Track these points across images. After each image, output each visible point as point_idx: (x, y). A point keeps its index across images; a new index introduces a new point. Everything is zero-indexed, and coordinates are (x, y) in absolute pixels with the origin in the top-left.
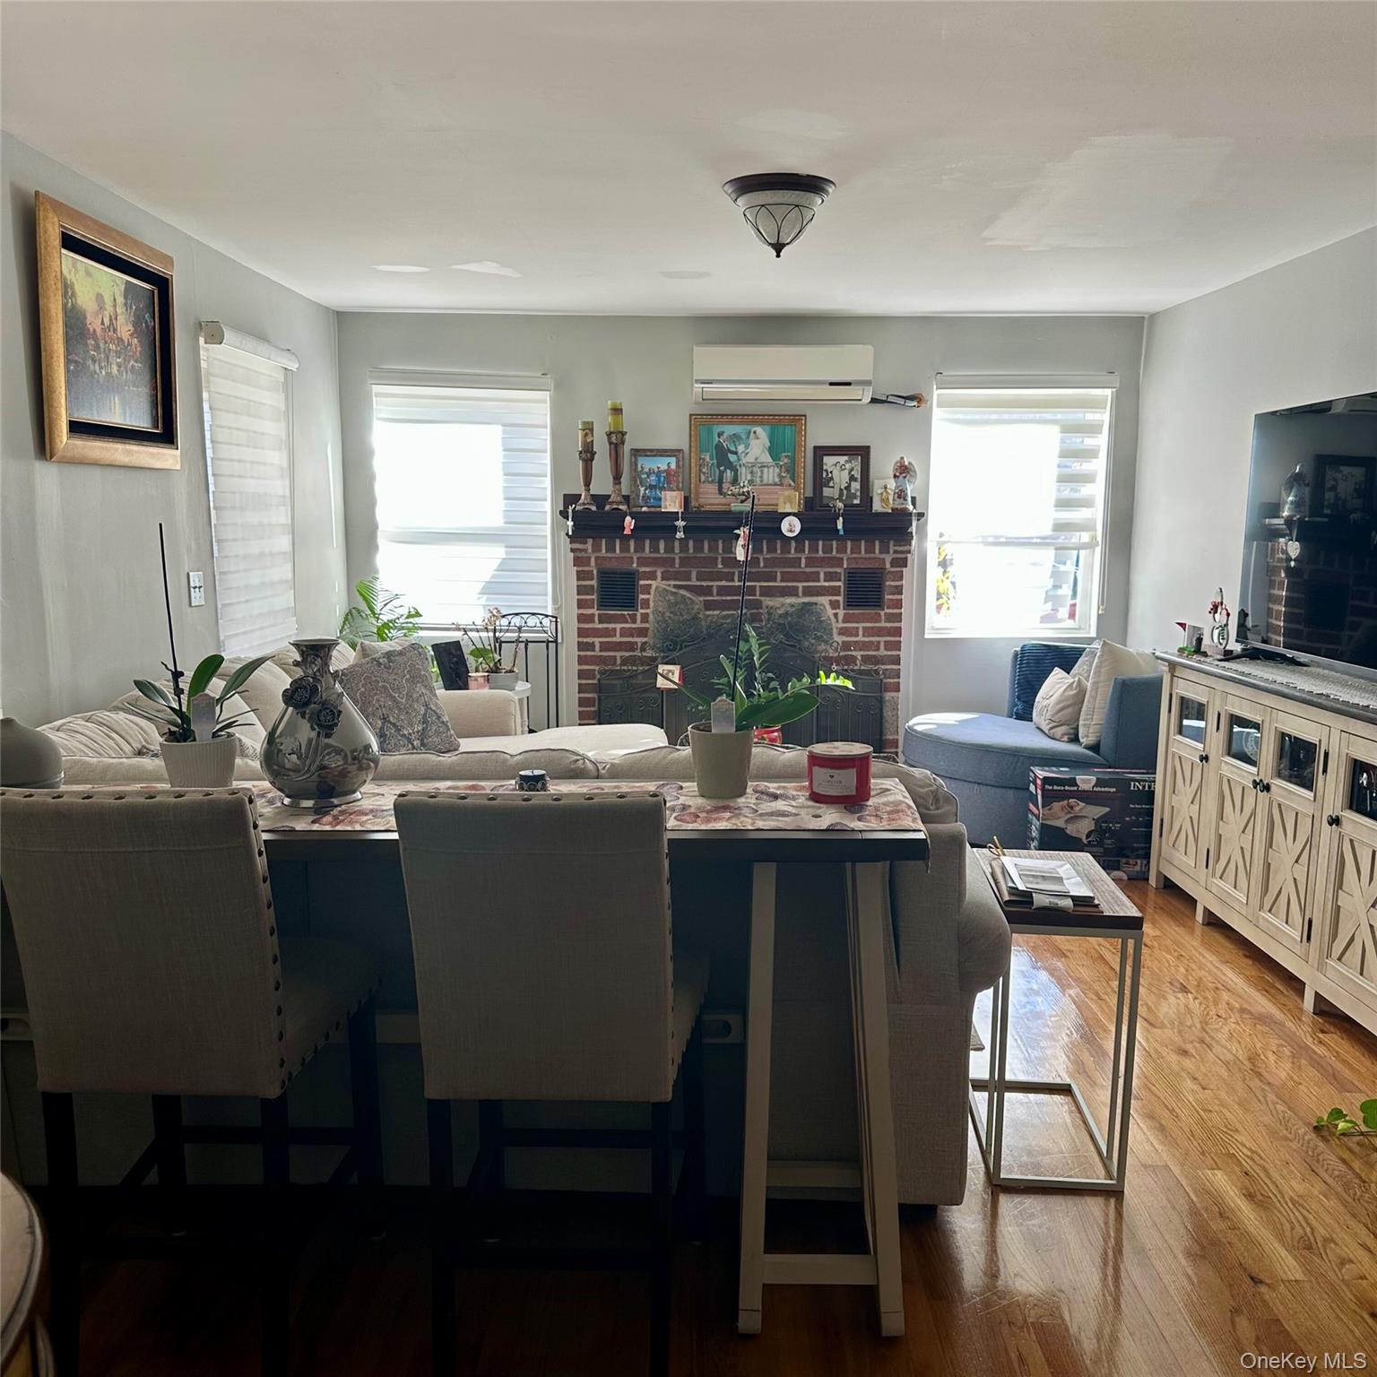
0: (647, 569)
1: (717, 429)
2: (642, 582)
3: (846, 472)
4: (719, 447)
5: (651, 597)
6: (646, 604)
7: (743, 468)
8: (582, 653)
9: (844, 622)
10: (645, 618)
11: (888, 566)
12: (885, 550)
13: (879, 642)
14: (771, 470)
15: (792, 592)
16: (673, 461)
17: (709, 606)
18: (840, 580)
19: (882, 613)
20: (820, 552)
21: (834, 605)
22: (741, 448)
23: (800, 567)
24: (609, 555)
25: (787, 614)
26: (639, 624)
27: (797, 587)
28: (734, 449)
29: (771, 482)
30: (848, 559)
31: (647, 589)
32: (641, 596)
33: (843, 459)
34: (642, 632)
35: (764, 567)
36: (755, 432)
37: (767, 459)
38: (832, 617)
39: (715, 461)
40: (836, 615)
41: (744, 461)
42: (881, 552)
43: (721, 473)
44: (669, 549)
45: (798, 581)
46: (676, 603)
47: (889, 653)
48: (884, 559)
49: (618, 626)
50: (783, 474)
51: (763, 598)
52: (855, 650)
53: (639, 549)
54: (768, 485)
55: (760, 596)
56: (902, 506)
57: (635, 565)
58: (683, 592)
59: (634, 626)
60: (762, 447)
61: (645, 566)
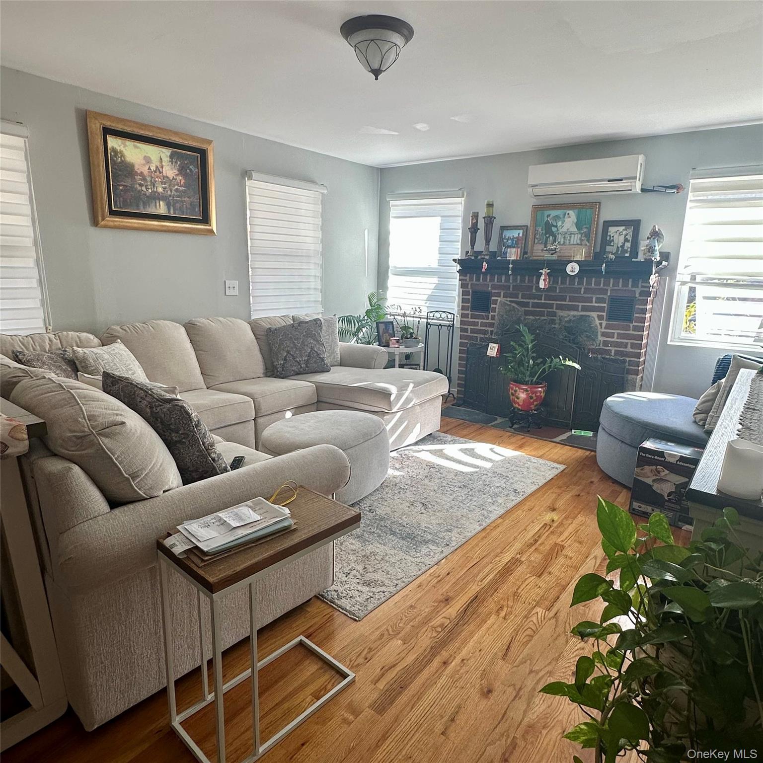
0: (496, 291)
1: (547, 213)
2: (493, 298)
3: (623, 236)
4: (547, 223)
5: (497, 306)
6: (494, 310)
7: (560, 235)
8: (462, 333)
9: (605, 328)
10: (493, 318)
11: (637, 295)
12: (635, 285)
13: (627, 343)
14: (576, 235)
15: (575, 308)
16: (521, 232)
17: (527, 313)
18: (605, 303)
19: (631, 325)
20: (593, 285)
21: (600, 318)
22: (559, 224)
23: (580, 293)
24: (478, 283)
25: (570, 321)
26: (490, 321)
27: (578, 306)
28: (555, 224)
29: (575, 243)
30: (611, 290)
31: (495, 302)
32: (492, 306)
33: (621, 228)
34: (492, 325)
35: (559, 293)
36: (568, 214)
37: (574, 229)
38: (598, 325)
39: (544, 232)
40: (601, 324)
41: (561, 231)
42: (632, 286)
43: (547, 238)
44: (507, 280)
45: (579, 302)
46: (510, 311)
47: (633, 351)
48: (635, 291)
49: (480, 321)
50: (583, 238)
51: (557, 311)
52: (611, 346)
53: (492, 280)
54: (574, 245)
55: (556, 309)
56: (649, 258)
57: (490, 289)
58: (513, 304)
59: (487, 321)
60: (571, 222)
61: (495, 289)
